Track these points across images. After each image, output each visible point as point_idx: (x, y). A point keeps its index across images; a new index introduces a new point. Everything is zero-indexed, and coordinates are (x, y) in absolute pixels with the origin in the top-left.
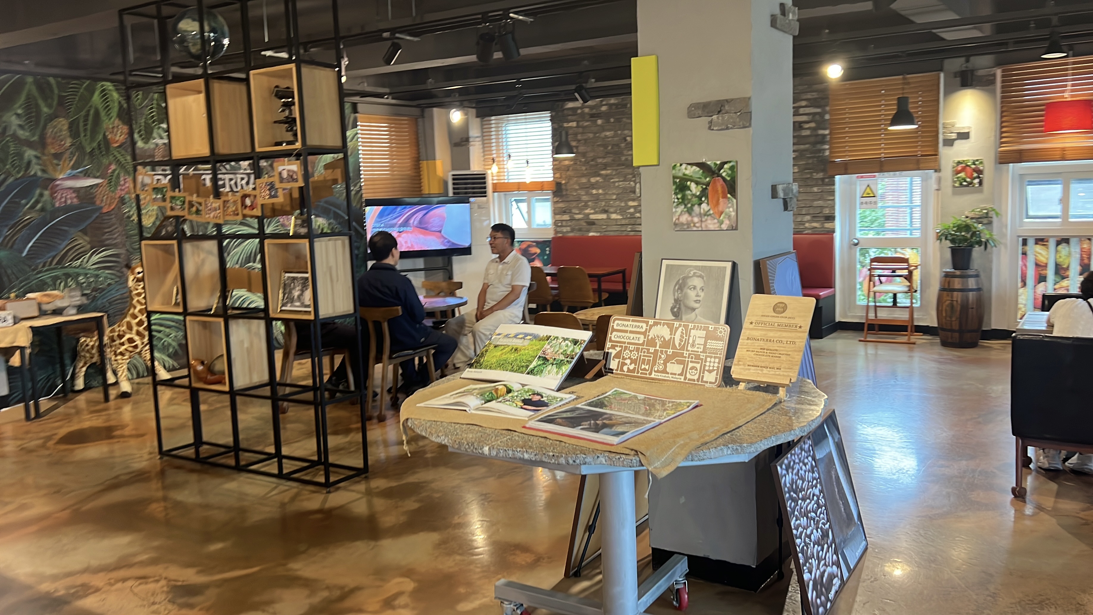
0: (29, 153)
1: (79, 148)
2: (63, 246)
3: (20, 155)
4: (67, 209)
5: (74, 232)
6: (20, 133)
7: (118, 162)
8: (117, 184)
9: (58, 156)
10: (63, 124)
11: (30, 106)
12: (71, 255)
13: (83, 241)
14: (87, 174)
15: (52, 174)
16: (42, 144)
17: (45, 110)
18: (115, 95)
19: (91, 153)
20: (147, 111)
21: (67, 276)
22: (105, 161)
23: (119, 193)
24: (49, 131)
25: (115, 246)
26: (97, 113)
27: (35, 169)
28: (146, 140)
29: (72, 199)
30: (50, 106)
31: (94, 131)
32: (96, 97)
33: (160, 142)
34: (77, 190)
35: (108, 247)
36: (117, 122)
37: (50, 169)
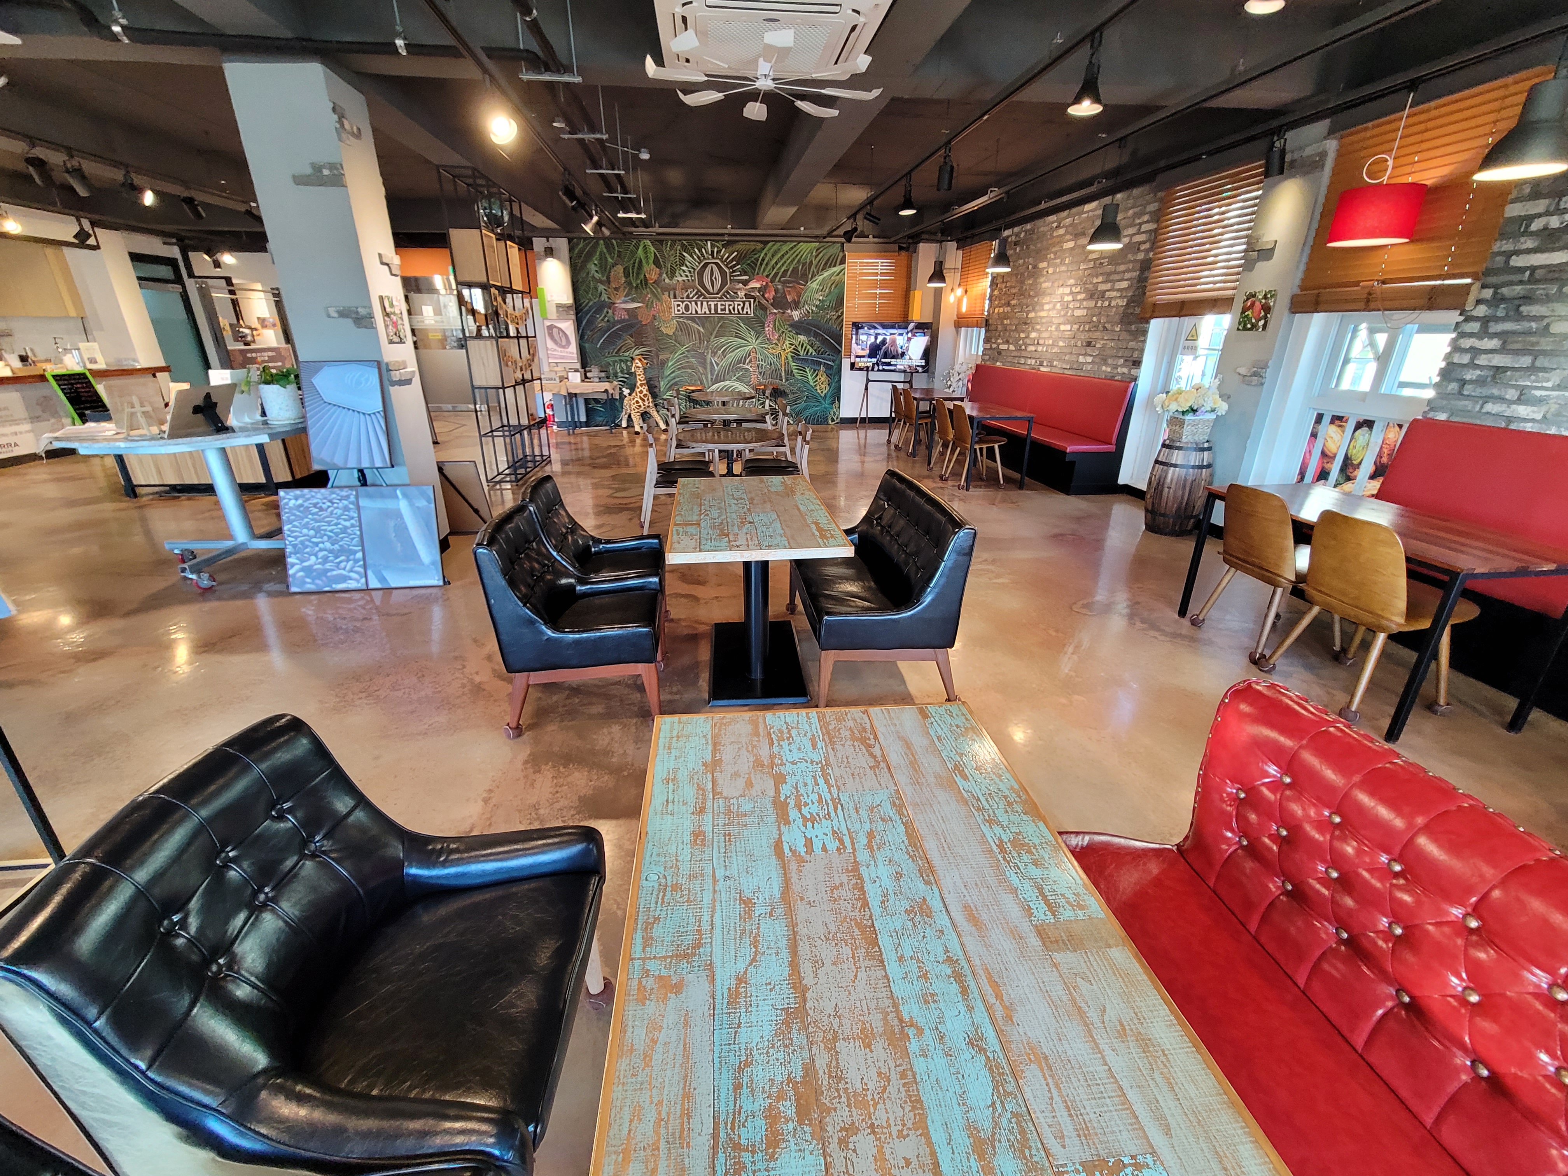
0: (601, 287)
1: (629, 284)
2: (620, 343)
3: (596, 289)
4: (619, 322)
5: (626, 336)
6: (596, 275)
7: (653, 293)
8: (652, 306)
9: (616, 289)
10: (620, 269)
11: (602, 258)
12: (623, 349)
13: (630, 341)
14: (633, 300)
15: (614, 300)
16: (608, 281)
17: (610, 260)
18: (652, 249)
19: (637, 287)
20: (672, 258)
21: (621, 361)
22: (644, 292)
23: (652, 313)
24: (612, 274)
25: (649, 345)
26: (641, 261)
27: (604, 297)
28: (671, 278)
29: (625, 316)
30: (612, 258)
31: (638, 274)
32: (640, 251)
33: (680, 279)
34: (627, 310)
35: (645, 346)
36: (653, 266)
37: (612, 297)
